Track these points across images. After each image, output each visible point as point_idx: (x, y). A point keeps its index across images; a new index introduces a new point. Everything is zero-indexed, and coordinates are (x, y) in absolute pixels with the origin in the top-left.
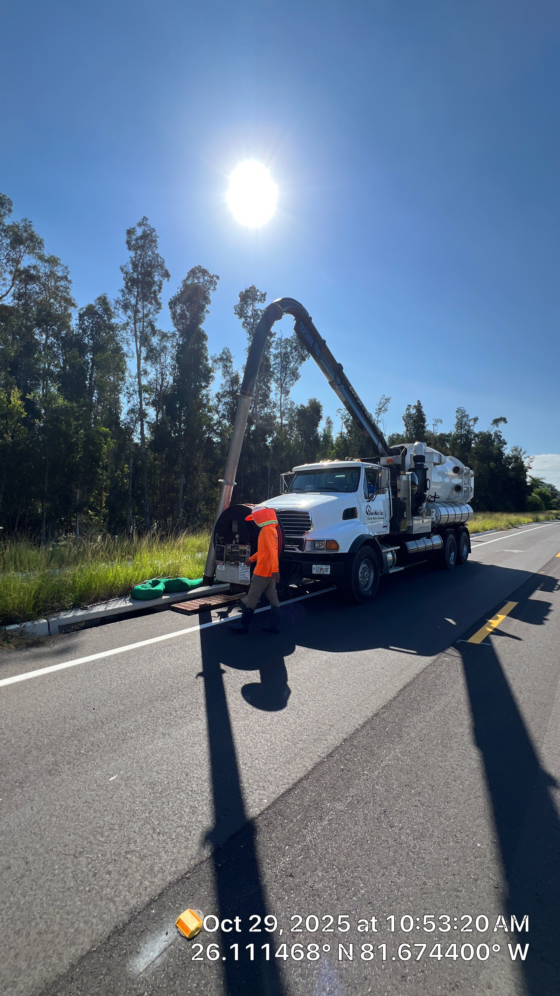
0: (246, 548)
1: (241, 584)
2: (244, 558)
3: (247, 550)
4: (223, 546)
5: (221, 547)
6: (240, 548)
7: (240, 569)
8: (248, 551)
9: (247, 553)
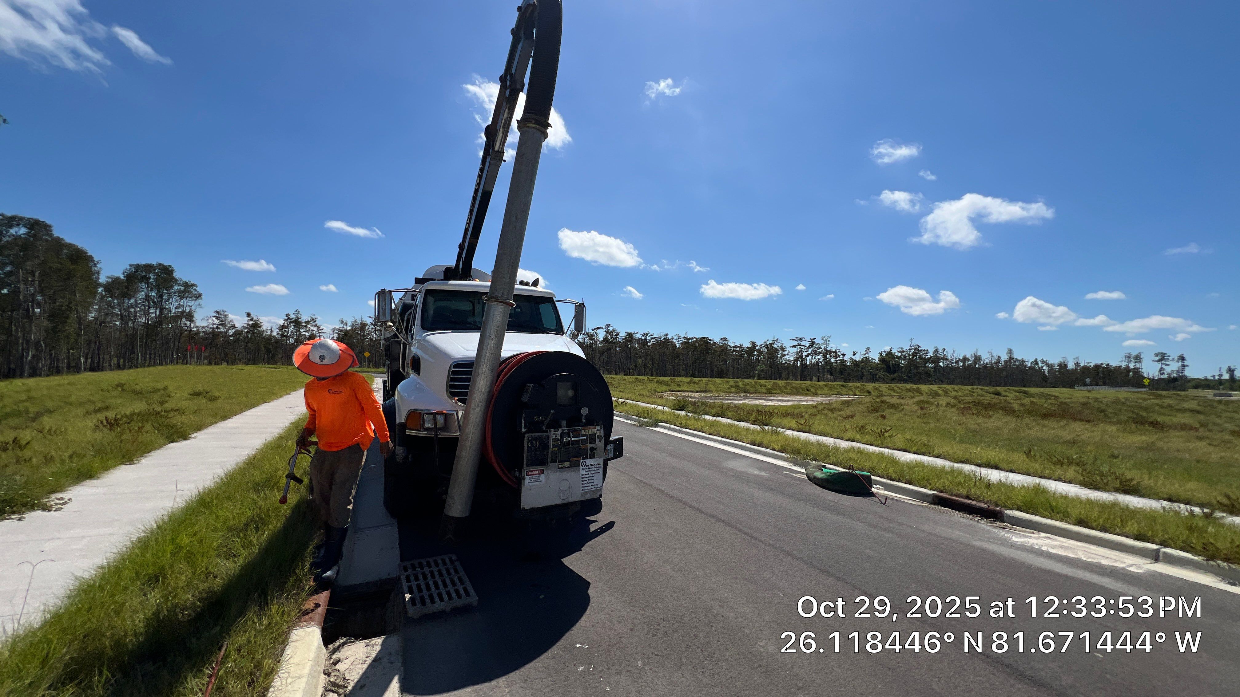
0: (594, 431)
1: (582, 499)
2: (593, 449)
3: (598, 434)
4: (545, 434)
5: (541, 437)
6: (583, 432)
7: (582, 472)
8: (599, 437)
9: (597, 440)
